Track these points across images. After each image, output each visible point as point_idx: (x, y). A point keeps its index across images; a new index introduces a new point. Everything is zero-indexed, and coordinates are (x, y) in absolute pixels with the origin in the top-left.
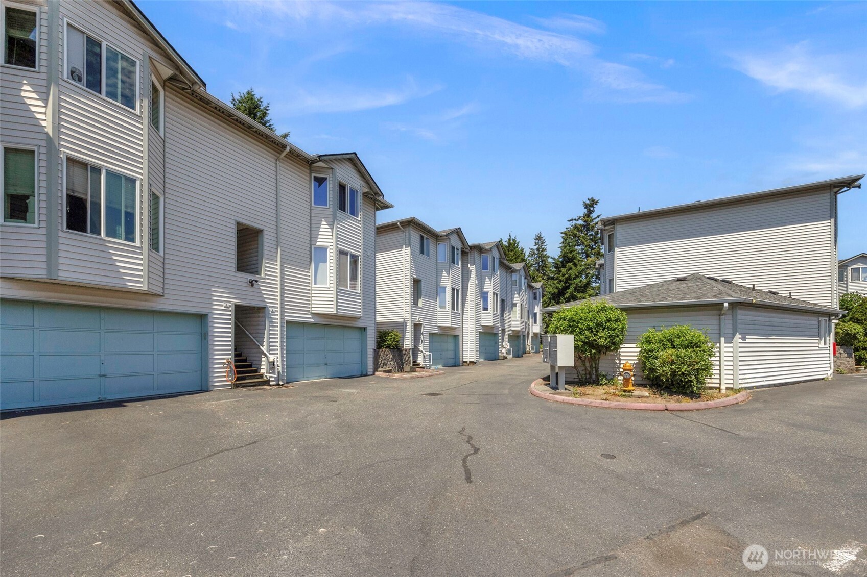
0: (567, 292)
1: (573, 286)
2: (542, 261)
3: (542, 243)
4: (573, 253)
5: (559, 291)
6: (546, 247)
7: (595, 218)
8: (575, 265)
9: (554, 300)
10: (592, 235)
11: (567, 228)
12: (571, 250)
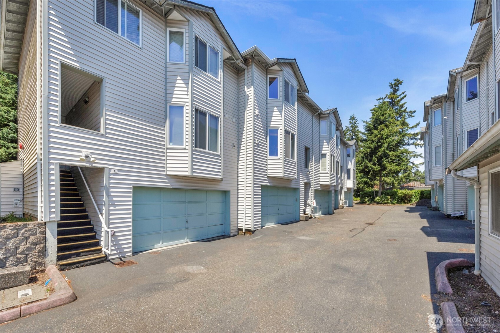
0: (379, 151)
1: (386, 145)
2: (355, 135)
3: (355, 122)
4: (385, 116)
5: (371, 150)
6: (357, 125)
7: (400, 95)
8: (387, 126)
9: (367, 159)
10: (397, 109)
11: (375, 106)
12: (383, 113)
